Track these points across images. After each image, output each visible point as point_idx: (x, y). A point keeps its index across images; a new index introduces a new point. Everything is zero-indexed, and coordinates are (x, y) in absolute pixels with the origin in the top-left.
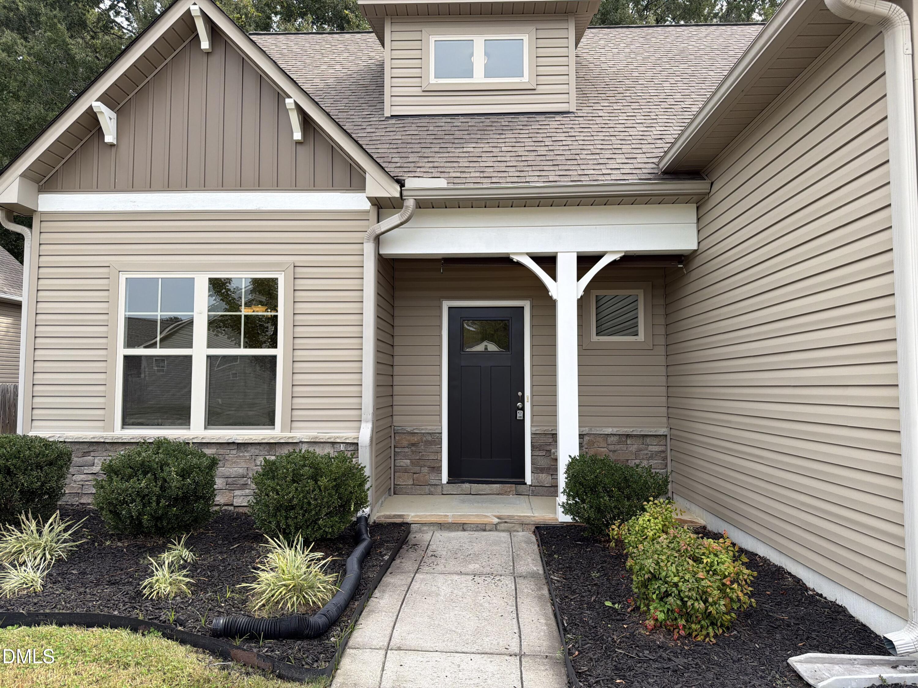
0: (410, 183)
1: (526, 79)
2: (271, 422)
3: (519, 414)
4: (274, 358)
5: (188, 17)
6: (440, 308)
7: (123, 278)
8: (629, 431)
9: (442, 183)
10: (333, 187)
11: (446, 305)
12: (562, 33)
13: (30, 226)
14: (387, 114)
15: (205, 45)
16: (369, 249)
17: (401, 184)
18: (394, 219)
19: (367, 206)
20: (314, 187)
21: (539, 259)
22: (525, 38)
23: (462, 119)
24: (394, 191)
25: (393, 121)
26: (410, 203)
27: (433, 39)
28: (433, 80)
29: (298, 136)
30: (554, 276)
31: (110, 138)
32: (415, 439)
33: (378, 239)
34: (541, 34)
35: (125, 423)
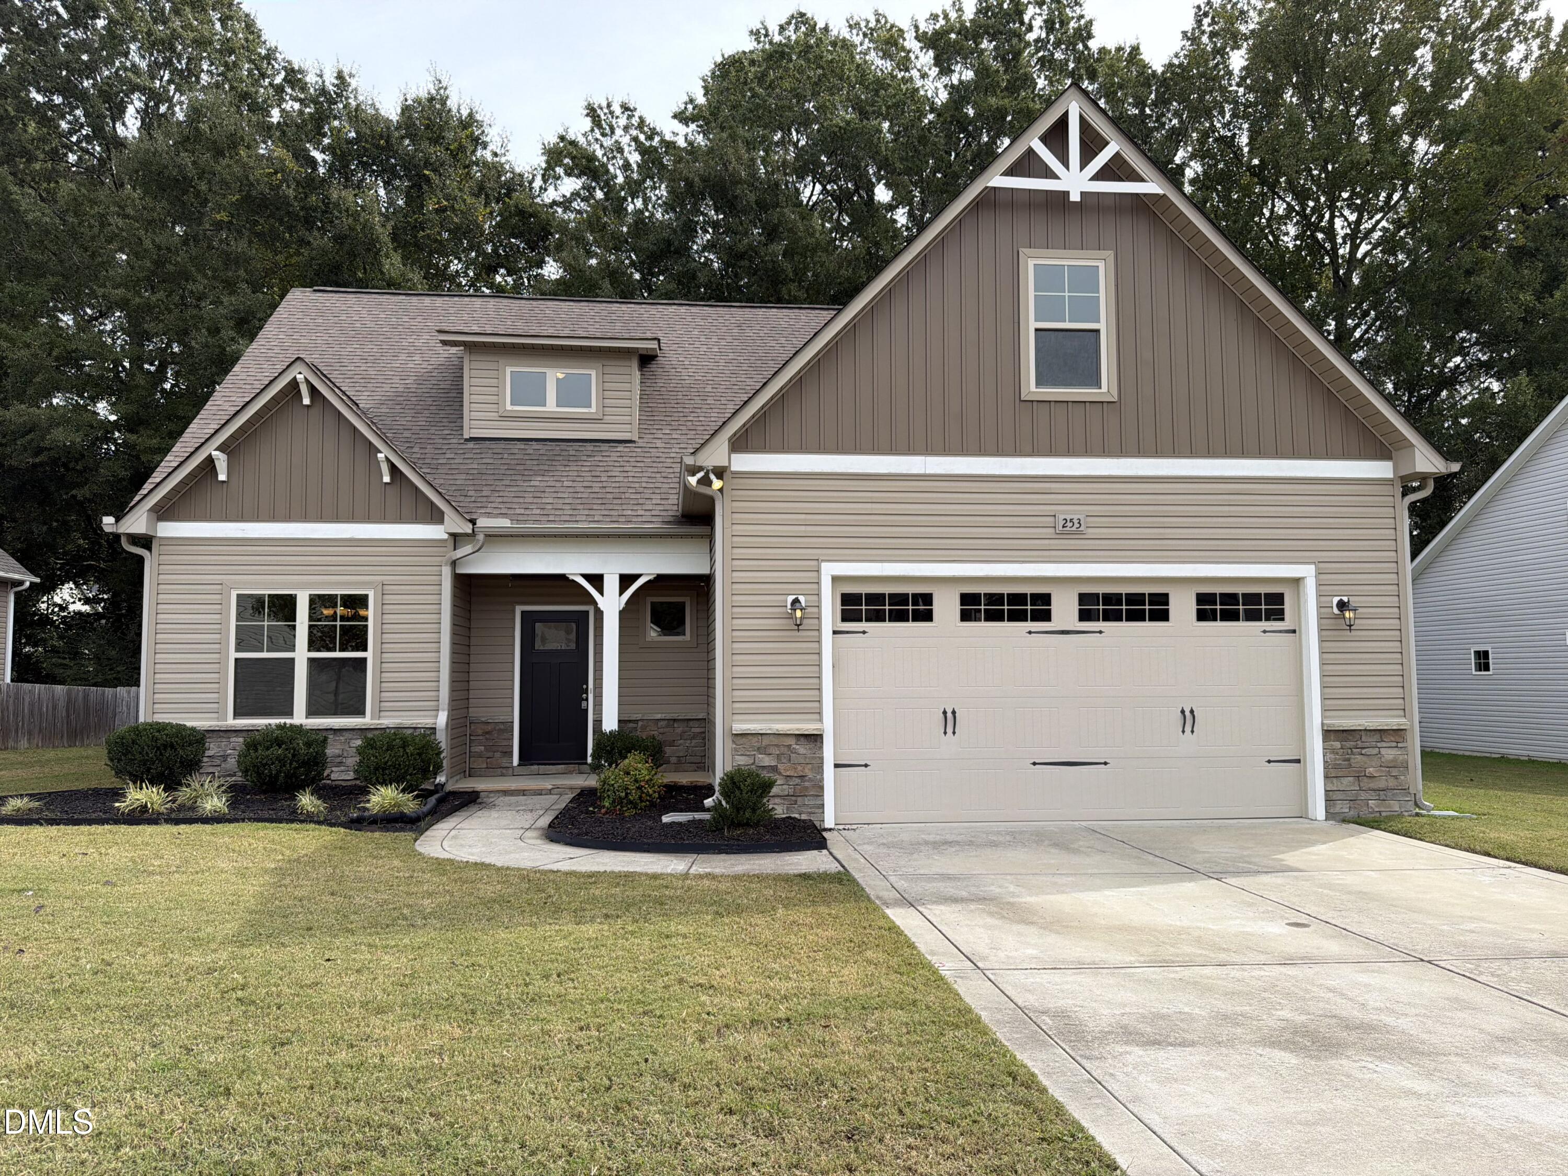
0: (482, 522)
1: (593, 410)
2: (361, 712)
3: (584, 704)
4: (365, 660)
5: (294, 383)
6: (514, 612)
7: (234, 594)
8: (675, 716)
9: (505, 523)
10: (416, 519)
11: (519, 609)
12: (627, 370)
13: (149, 549)
14: (466, 436)
15: (306, 401)
16: (447, 572)
17: (473, 522)
18: (466, 549)
19: (446, 536)
20: (400, 520)
21: (587, 577)
22: (593, 373)
23: (535, 445)
24: (468, 529)
25: (471, 445)
26: (481, 537)
27: (509, 370)
28: (509, 407)
29: (387, 479)
30: (601, 591)
31: (222, 477)
32: (489, 728)
33: (454, 564)
34: (607, 370)
35: (237, 714)
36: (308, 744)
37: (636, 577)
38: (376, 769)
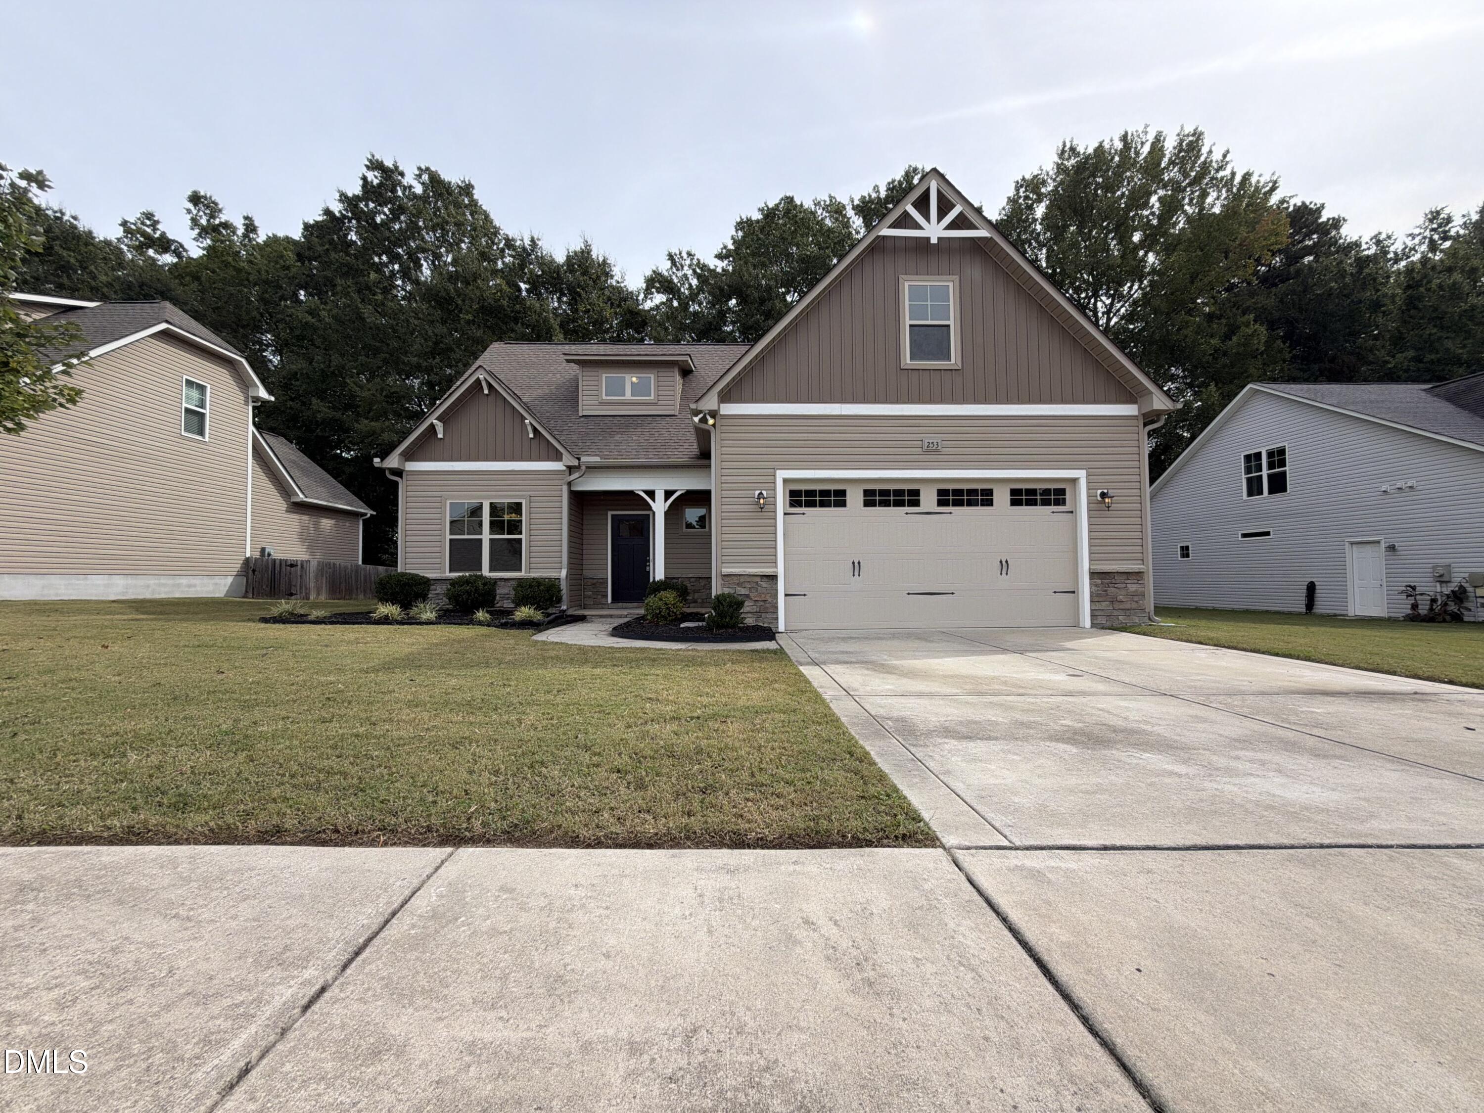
0: (583, 459)
1: (652, 397)
2: (520, 570)
3: (648, 568)
4: (521, 540)
5: (478, 381)
6: (607, 515)
7: (448, 502)
8: (700, 575)
9: (598, 459)
10: (548, 459)
11: (610, 513)
12: (671, 374)
13: (401, 477)
14: (580, 414)
15: (486, 392)
16: (565, 488)
17: (579, 459)
18: (576, 475)
19: (564, 468)
20: (539, 459)
21: (646, 492)
22: (652, 376)
23: (619, 418)
24: (576, 463)
25: (582, 419)
26: (583, 468)
27: (604, 376)
28: (604, 397)
29: (531, 436)
30: (654, 500)
31: (440, 436)
32: (595, 581)
33: (569, 484)
34: (660, 374)
35: (451, 571)
36: (485, 584)
37: (673, 492)
38: (523, 599)
